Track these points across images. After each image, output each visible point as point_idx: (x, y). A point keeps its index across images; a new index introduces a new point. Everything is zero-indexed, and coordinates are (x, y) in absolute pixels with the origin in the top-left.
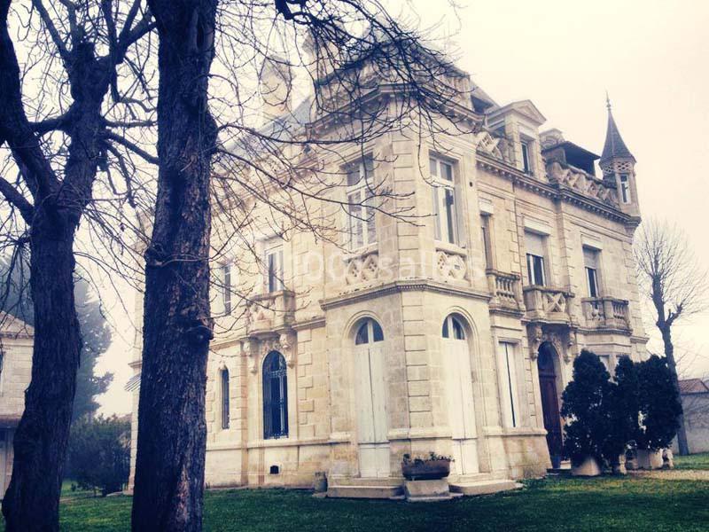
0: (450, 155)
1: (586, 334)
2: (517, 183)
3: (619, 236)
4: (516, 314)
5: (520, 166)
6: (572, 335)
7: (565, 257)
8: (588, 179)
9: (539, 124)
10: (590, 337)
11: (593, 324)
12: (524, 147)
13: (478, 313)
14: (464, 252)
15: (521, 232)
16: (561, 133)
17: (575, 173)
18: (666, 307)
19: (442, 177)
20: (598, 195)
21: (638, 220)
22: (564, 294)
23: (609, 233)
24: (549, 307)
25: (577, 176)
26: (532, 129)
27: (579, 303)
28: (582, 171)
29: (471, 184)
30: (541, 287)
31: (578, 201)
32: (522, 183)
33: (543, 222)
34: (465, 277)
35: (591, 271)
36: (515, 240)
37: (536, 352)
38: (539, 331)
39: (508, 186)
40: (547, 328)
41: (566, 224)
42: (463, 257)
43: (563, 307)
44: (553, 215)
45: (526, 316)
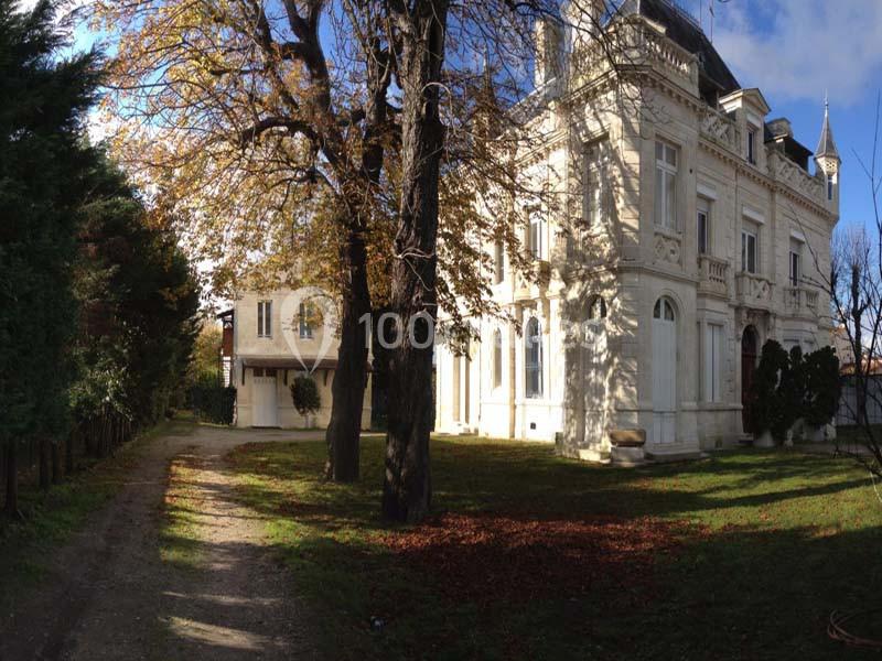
0: (676, 141)
1: (784, 319)
2: (740, 171)
3: (821, 230)
4: (724, 298)
5: (744, 155)
6: (772, 320)
7: (774, 246)
8: (802, 174)
9: (765, 114)
10: (787, 322)
11: (789, 312)
12: (750, 135)
13: (686, 296)
14: (680, 237)
15: (739, 218)
16: (789, 123)
17: (791, 166)
18: (860, 299)
19: (667, 161)
20: (808, 190)
21: (836, 219)
22: (767, 281)
23: (813, 227)
24: (755, 293)
25: (792, 169)
26: (758, 118)
27: (781, 290)
28: (797, 165)
29: (691, 171)
30: (751, 275)
31: (789, 194)
32: (744, 172)
33: (760, 212)
34: (679, 262)
35: (795, 256)
36: (733, 226)
37: (741, 333)
38: (744, 314)
39: (731, 173)
40: (751, 312)
41: (778, 216)
42: (679, 242)
43: (766, 294)
44: (768, 205)
45: (734, 300)
